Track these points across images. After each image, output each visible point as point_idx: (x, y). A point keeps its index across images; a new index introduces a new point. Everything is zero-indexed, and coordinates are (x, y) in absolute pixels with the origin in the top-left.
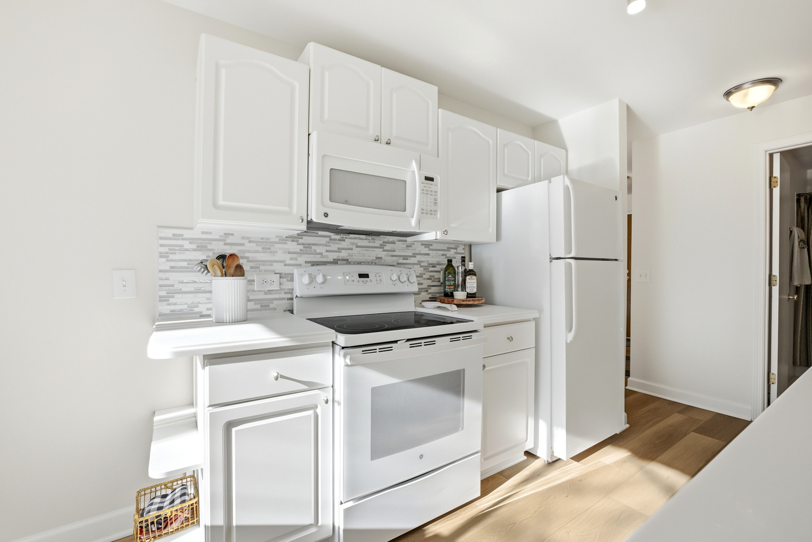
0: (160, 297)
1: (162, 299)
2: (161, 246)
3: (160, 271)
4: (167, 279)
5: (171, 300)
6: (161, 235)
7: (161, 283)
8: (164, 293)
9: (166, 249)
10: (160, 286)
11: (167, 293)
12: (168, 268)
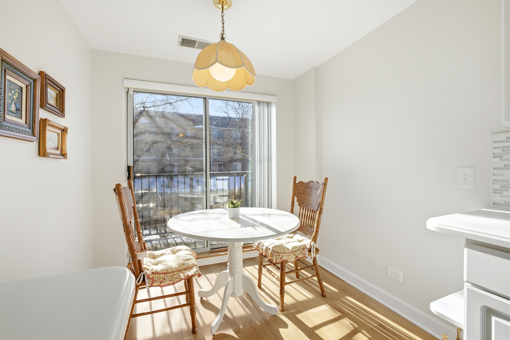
0: (494, 189)
1: (495, 191)
2: (494, 148)
3: (494, 169)
4: (502, 175)
5: (505, 193)
6: (495, 139)
7: (495, 178)
8: (498, 187)
9: (500, 151)
10: (494, 180)
11: (501, 187)
12: (503, 166)
